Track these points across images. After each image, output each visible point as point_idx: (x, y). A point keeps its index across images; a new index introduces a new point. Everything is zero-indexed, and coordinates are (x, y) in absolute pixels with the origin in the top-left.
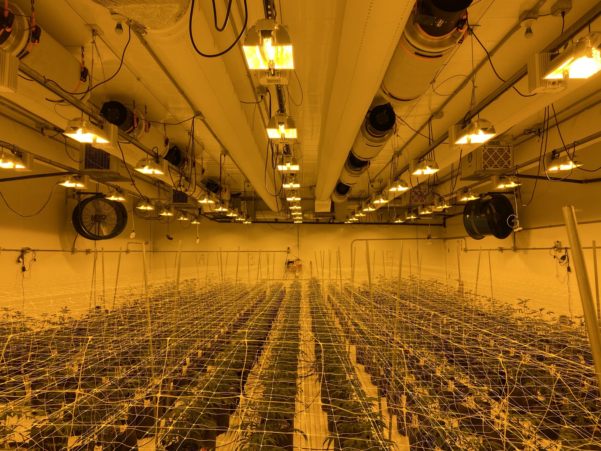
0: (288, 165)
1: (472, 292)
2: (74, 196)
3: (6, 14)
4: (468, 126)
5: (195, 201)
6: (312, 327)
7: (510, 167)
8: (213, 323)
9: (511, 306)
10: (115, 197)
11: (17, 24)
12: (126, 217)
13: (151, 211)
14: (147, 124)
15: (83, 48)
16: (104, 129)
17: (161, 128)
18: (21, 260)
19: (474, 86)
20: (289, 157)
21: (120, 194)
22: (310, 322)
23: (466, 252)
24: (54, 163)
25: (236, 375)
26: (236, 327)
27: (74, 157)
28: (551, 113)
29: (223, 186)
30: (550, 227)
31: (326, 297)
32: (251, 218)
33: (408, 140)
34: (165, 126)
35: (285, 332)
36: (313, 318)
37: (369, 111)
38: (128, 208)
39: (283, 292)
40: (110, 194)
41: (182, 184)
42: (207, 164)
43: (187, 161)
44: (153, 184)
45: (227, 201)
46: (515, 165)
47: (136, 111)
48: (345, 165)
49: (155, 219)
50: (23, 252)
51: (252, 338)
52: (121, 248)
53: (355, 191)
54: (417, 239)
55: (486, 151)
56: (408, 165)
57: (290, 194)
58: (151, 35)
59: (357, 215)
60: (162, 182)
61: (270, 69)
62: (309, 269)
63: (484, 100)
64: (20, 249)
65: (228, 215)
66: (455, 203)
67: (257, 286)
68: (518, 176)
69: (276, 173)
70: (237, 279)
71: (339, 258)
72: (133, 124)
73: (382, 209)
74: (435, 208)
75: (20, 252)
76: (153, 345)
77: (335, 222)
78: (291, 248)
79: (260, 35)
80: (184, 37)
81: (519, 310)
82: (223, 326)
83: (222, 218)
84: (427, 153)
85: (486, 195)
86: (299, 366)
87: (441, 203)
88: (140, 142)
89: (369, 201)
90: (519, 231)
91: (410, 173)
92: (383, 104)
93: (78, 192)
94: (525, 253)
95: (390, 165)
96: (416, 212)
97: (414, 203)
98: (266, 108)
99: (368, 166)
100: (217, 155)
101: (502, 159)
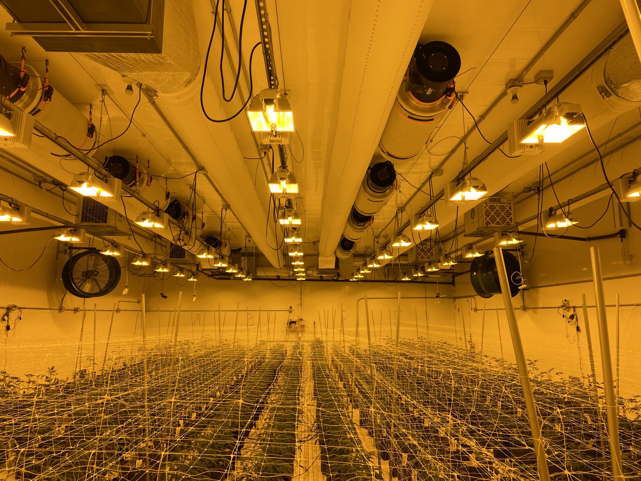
0: (290, 219)
2: (66, 251)
3: (22, 75)
4: (462, 183)
5: (194, 256)
7: (512, 224)
10: (110, 252)
11: (31, 84)
12: (120, 274)
13: (146, 267)
14: (149, 177)
15: (91, 106)
16: (108, 183)
17: (162, 182)
18: (6, 318)
19: (466, 148)
20: (291, 211)
21: (115, 248)
23: (476, 312)
24: (51, 216)
27: (71, 210)
28: (546, 174)
29: (223, 241)
30: (558, 285)
31: (330, 360)
32: (251, 274)
33: (411, 196)
34: (166, 180)
37: (369, 168)
38: (121, 264)
39: (283, 355)
40: (105, 249)
41: (181, 238)
42: (207, 218)
43: (187, 214)
44: (149, 239)
45: (227, 256)
46: (516, 222)
47: (139, 165)
48: (348, 220)
49: (150, 275)
50: (9, 309)
53: (360, 246)
54: (425, 298)
55: (487, 208)
56: (410, 220)
57: (292, 249)
58: (162, 98)
59: (361, 272)
60: (160, 237)
61: (272, 131)
62: (313, 329)
64: (6, 306)
65: (227, 271)
66: (461, 260)
67: (256, 347)
68: (519, 232)
69: (279, 228)
70: (234, 341)
72: (135, 178)
74: (442, 265)
75: (6, 310)
77: (340, 279)
78: (293, 307)
79: (263, 102)
80: (192, 100)
83: (221, 275)
85: (492, 252)
87: (447, 259)
88: (142, 195)
89: (374, 257)
90: (525, 288)
91: (412, 228)
92: (382, 161)
93: (70, 246)
94: (535, 312)
95: (394, 220)
96: (423, 270)
97: (421, 260)
98: (269, 164)
99: (371, 221)
100: (218, 209)
101: (503, 216)
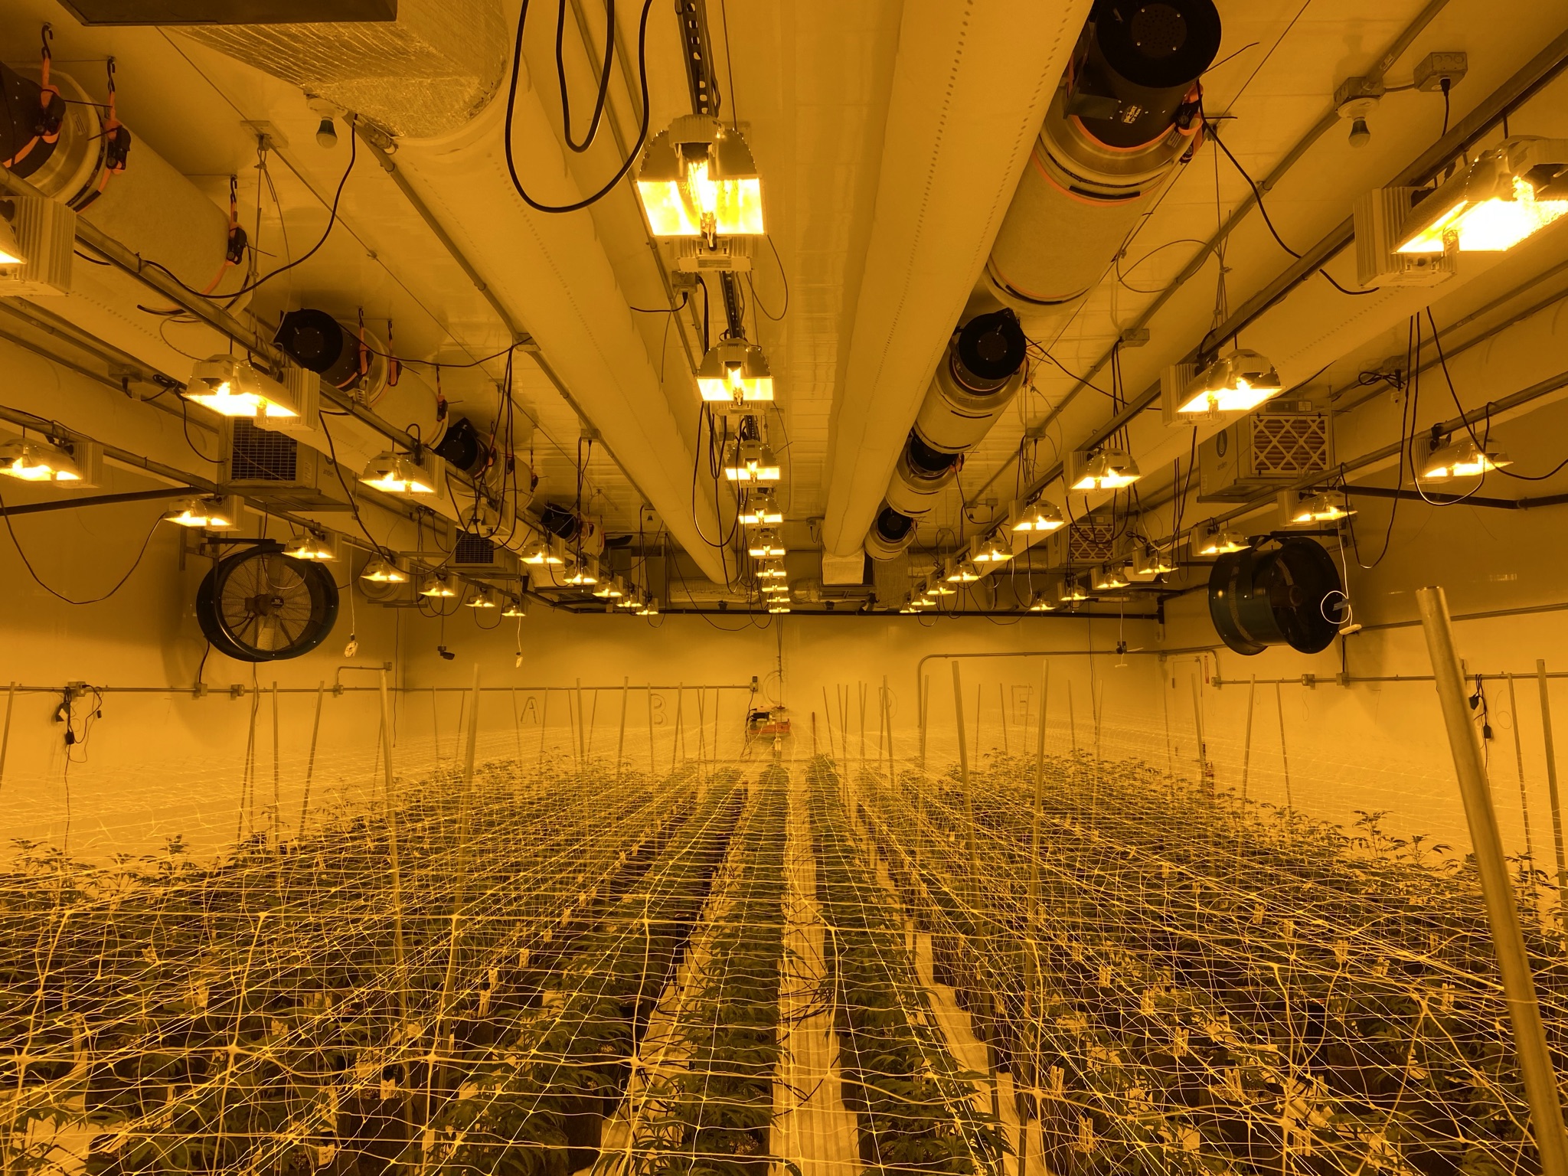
0: (753, 466)
1: (1237, 794)
2: (202, 546)
3: (45, 99)
4: (1211, 367)
5: (514, 557)
6: (818, 887)
7: (1326, 467)
8: (558, 876)
9: (1339, 831)
10: (308, 551)
11: (72, 125)
12: (336, 602)
13: (398, 584)
14: (394, 364)
15: (233, 179)
16: (285, 383)
17: (427, 375)
18: (63, 714)
19: (1222, 267)
20: (753, 446)
21: (321, 543)
22: (813, 875)
23: (1220, 688)
24: (155, 466)
25: (618, 1013)
26: (618, 886)
27: (205, 447)
28: (1427, 332)
29: (585, 518)
31: (854, 808)
32: (656, 600)
33: (1062, 398)
34: (438, 369)
35: (747, 900)
36: (819, 863)
37: (957, 330)
38: (341, 580)
39: (741, 796)
40: (296, 543)
41: (480, 516)
42: (545, 462)
43: (494, 455)
44: (404, 516)
45: (595, 558)
46: (1338, 463)
47: (365, 332)
48: (899, 465)
49: (410, 604)
50: (69, 693)
51: (660, 916)
52: (322, 683)
53: (926, 529)
54: (1090, 653)
55: (1261, 426)
56: (1062, 464)
57: (757, 539)
58: (409, 149)
59: (931, 593)
60: (428, 511)
61: (705, 235)
62: (809, 733)
63: (1248, 302)
64: (62, 685)
65: (597, 595)
66: (1184, 560)
67: (675, 777)
68: (1347, 489)
69: (723, 492)
70: (619, 762)
71: (885, 705)
72: (357, 366)
73: (998, 577)
74: (1136, 573)
75: (62, 694)
76: (404, 934)
77: (875, 609)
78: (760, 680)
79: (680, 154)
80: (489, 156)
81: (1361, 839)
82: (584, 886)
83: (582, 602)
84: (1108, 436)
85: (1267, 539)
86: (781, 990)
87: (1150, 559)
88: (375, 410)
89: (963, 557)
90: (1356, 632)
91: (1068, 484)
92: (993, 310)
93: (212, 539)
94: (1374, 690)
95: (1016, 462)
96: (1086, 584)
97: (1080, 559)
98: (696, 324)
99: (958, 467)
100: (571, 440)
101: (1303, 448)
